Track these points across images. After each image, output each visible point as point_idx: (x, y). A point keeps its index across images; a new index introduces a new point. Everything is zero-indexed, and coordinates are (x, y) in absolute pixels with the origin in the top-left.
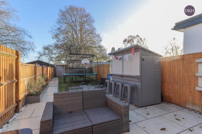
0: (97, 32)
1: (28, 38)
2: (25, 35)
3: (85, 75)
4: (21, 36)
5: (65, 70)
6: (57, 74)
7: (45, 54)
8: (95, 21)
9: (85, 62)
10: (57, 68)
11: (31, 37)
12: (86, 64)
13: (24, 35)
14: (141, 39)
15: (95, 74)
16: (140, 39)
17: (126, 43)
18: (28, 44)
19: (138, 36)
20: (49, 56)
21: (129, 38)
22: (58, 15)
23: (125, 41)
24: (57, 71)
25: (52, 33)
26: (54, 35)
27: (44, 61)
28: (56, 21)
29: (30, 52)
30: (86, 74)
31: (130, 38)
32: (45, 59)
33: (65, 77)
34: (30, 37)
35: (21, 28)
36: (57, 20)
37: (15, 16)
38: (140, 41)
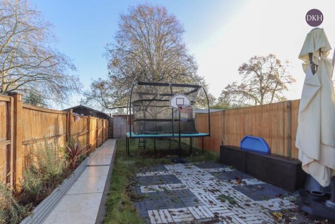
0: (188, 53)
1: (70, 70)
2: (66, 66)
3: (180, 137)
4: (58, 67)
5: (128, 126)
6: (114, 133)
7: (95, 96)
8: (185, 30)
9: (180, 102)
10: (115, 121)
11: (75, 68)
12: (180, 108)
13: (63, 65)
14: (278, 62)
15: (200, 134)
16: (275, 62)
17: (246, 72)
18: (70, 81)
19: (271, 55)
20: (103, 100)
21: (252, 61)
22: (119, 25)
23: (243, 68)
24: (114, 126)
25: (107, 59)
26: (111, 62)
27: (94, 108)
28: (115, 36)
29: (73, 94)
30: (181, 135)
31: (255, 62)
32: (96, 105)
33: (129, 140)
34: (73, 68)
35: (58, 51)
36: (115, 33)
37: (52, 35)
38: (277, 67)
